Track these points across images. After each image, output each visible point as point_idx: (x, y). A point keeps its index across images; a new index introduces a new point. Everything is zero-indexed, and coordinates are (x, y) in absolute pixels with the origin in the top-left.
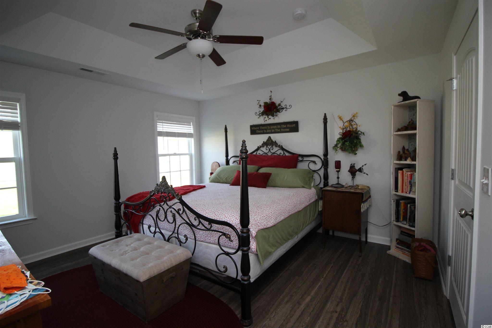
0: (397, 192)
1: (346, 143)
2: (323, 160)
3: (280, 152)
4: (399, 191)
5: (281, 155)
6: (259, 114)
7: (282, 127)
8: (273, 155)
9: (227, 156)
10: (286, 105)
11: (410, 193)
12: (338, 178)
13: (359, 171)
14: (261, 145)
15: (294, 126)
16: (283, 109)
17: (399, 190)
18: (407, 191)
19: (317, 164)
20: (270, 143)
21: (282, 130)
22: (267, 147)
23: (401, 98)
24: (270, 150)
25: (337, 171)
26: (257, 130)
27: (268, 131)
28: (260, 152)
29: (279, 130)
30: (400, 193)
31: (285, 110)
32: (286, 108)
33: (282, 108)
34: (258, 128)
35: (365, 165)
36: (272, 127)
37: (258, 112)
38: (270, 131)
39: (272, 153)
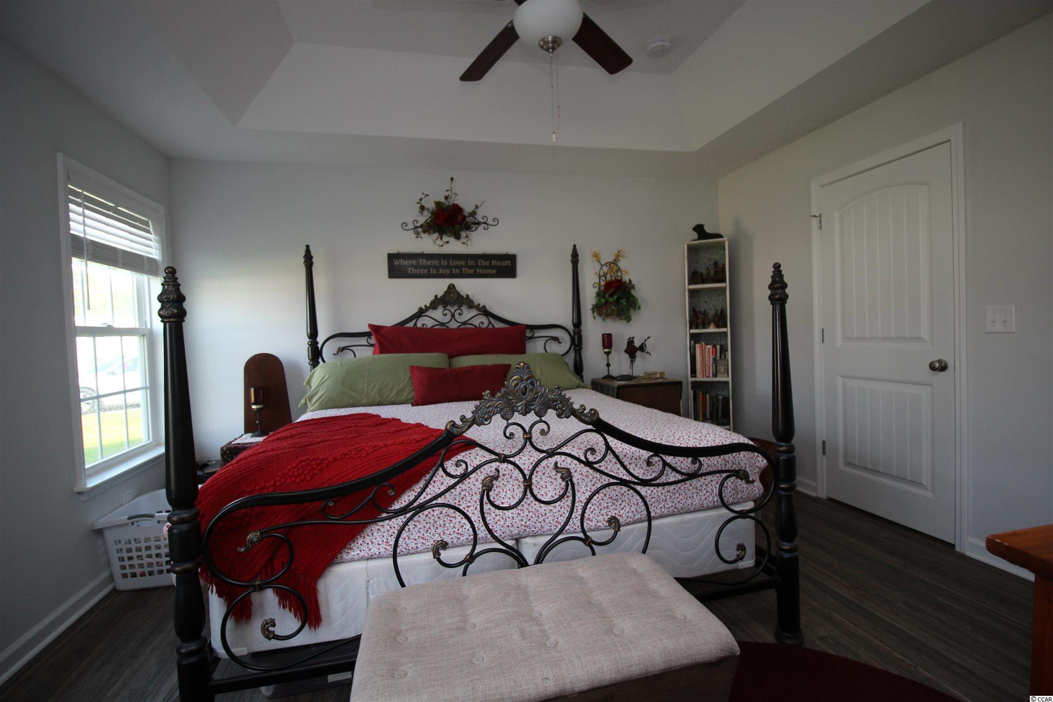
0: (695, 377)
1: (621, 301)
2: (572, 333)
3: (480, 321)
4: (697, 376)
5: (485, 325)
6: (414, 227)
7: (479, 264)
8: (462, 326)
9: (313, 333)
10: (486, 217)
11: (715, 375)
12: (608, 365)
13: (640, 351)
14: (428, 305)
15: (508, 263)
16: (479, 223)
17: (697, 373)
18: (709, 374)
19: (561, 343)
20: (451, 299)
21: (478, 271)
22: (445, 310)
23: (695, 235)
24: (453, 316)
25: (605, 353)
26: (412, 266)
27: (441, 271)
28: (425, 322)
29: (472, 271)
30: (700, 378)
31: (484, 228)
32: (485, 223)
33: (476, 221)
34: (414, 262)
35: (648, 338)
36: (452, 262)
37: (410, 221)
38: (448, 272)
39: (459, 324)
